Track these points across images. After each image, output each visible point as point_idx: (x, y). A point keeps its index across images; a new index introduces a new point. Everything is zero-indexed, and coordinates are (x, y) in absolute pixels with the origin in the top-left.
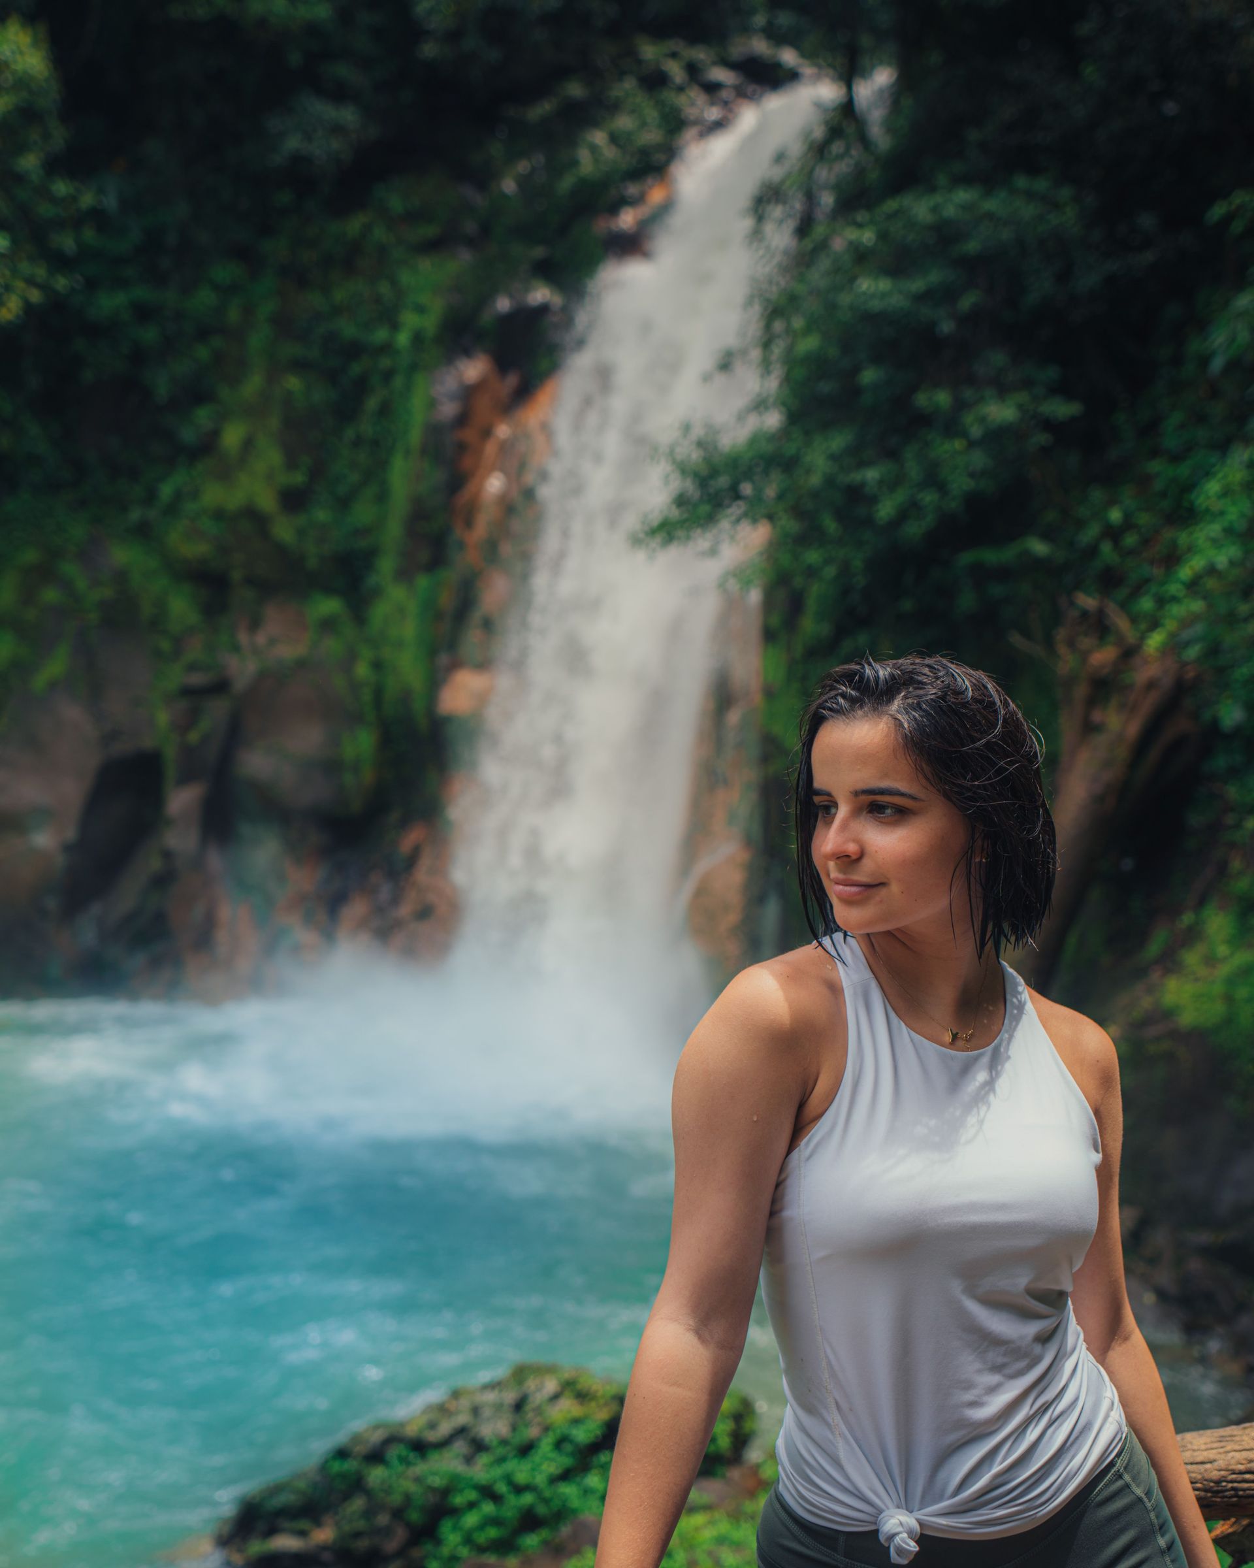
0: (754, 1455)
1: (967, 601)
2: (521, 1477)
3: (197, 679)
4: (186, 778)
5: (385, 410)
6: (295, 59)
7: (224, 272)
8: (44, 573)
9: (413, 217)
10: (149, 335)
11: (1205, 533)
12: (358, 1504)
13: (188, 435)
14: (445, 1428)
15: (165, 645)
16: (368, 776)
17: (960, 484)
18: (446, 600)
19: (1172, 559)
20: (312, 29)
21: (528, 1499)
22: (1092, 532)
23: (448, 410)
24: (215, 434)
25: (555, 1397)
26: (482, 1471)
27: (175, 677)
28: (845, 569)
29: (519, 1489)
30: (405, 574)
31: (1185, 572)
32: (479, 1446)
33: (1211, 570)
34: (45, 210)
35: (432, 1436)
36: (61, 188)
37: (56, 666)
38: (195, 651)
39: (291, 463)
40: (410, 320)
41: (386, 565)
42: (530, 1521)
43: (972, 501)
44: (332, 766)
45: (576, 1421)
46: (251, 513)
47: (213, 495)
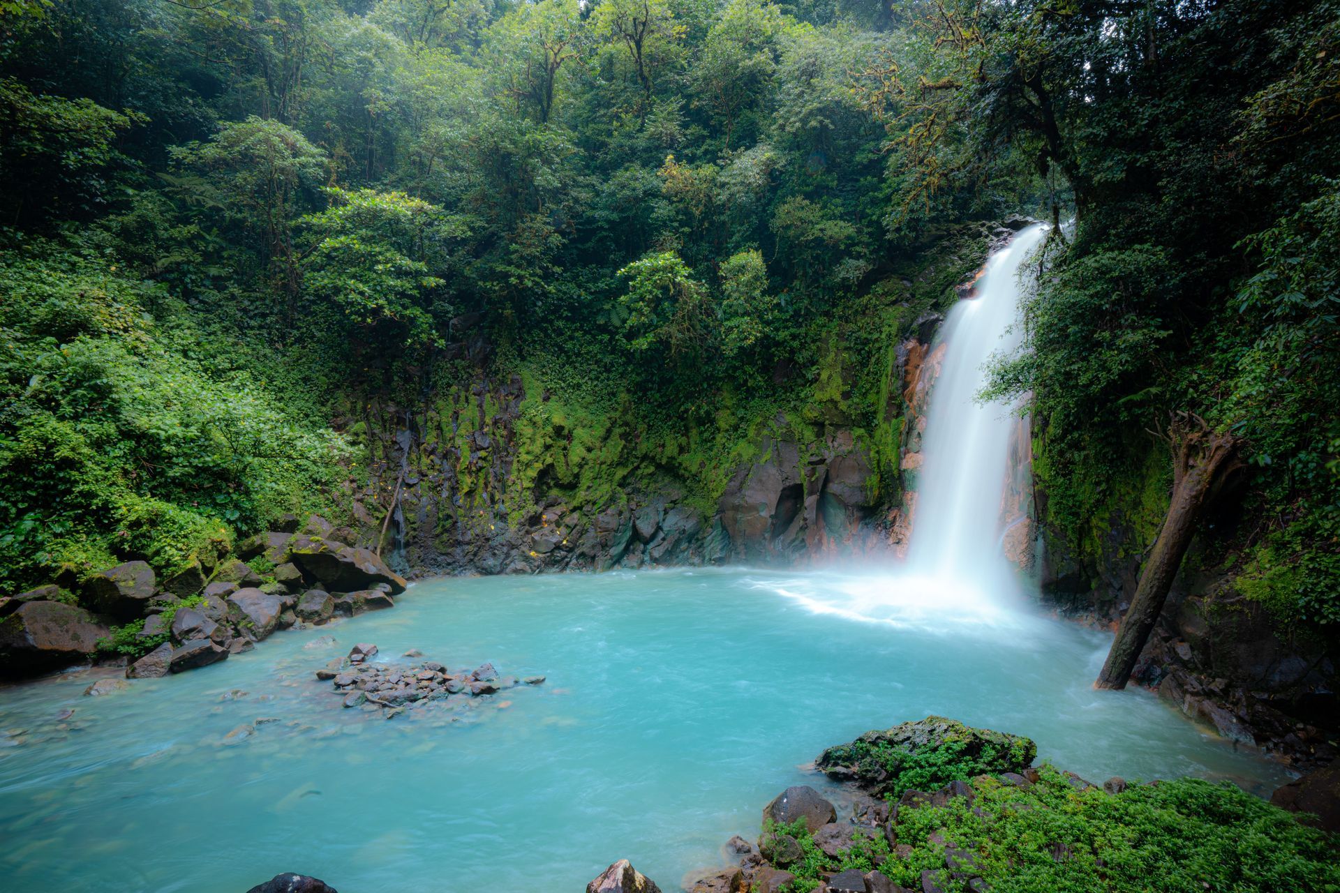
0: (1034, 764)
1: (1124, 416)
2: (931, 761)
3: (815, 459)
4: (811, 493)
5: (878, 362)
6: (842, 247)
7: (821, 320)
8: (764, 425)
9: (885, 294)
10: (796, 344)
11: (1243, 380)
12: (868, 759)
13: (810, 376)
14: (901, 737)
15: (804, 447)
16: (876, 493)
17: (1116, 369)
18: (903, 428)
19: (1226, 394)
20: (848, 237)
21: (935, 769)
22: (1184, 384)
23: (902, 360)
24: (819, 374)
25: (946, 731)
26: (916, 755)
27: (807, 458)
28: (1066, 406)
29: (931, 765)
30: (886, 419)
31: (1234, 398)
32: (915, 746)
33: (1248, 397)
34: (762, 307)
35: (896, 739)
36: (767, 299)
37: (767, 456)
38: (813, 449)
39: (845, 383)
40: (886, 329)
41: (880, 416)
42: (935, 778)
43: (1122, 375)
44: (863, 489)
45: (956, 742)
46: (832, 401)
47: (819, 396)
